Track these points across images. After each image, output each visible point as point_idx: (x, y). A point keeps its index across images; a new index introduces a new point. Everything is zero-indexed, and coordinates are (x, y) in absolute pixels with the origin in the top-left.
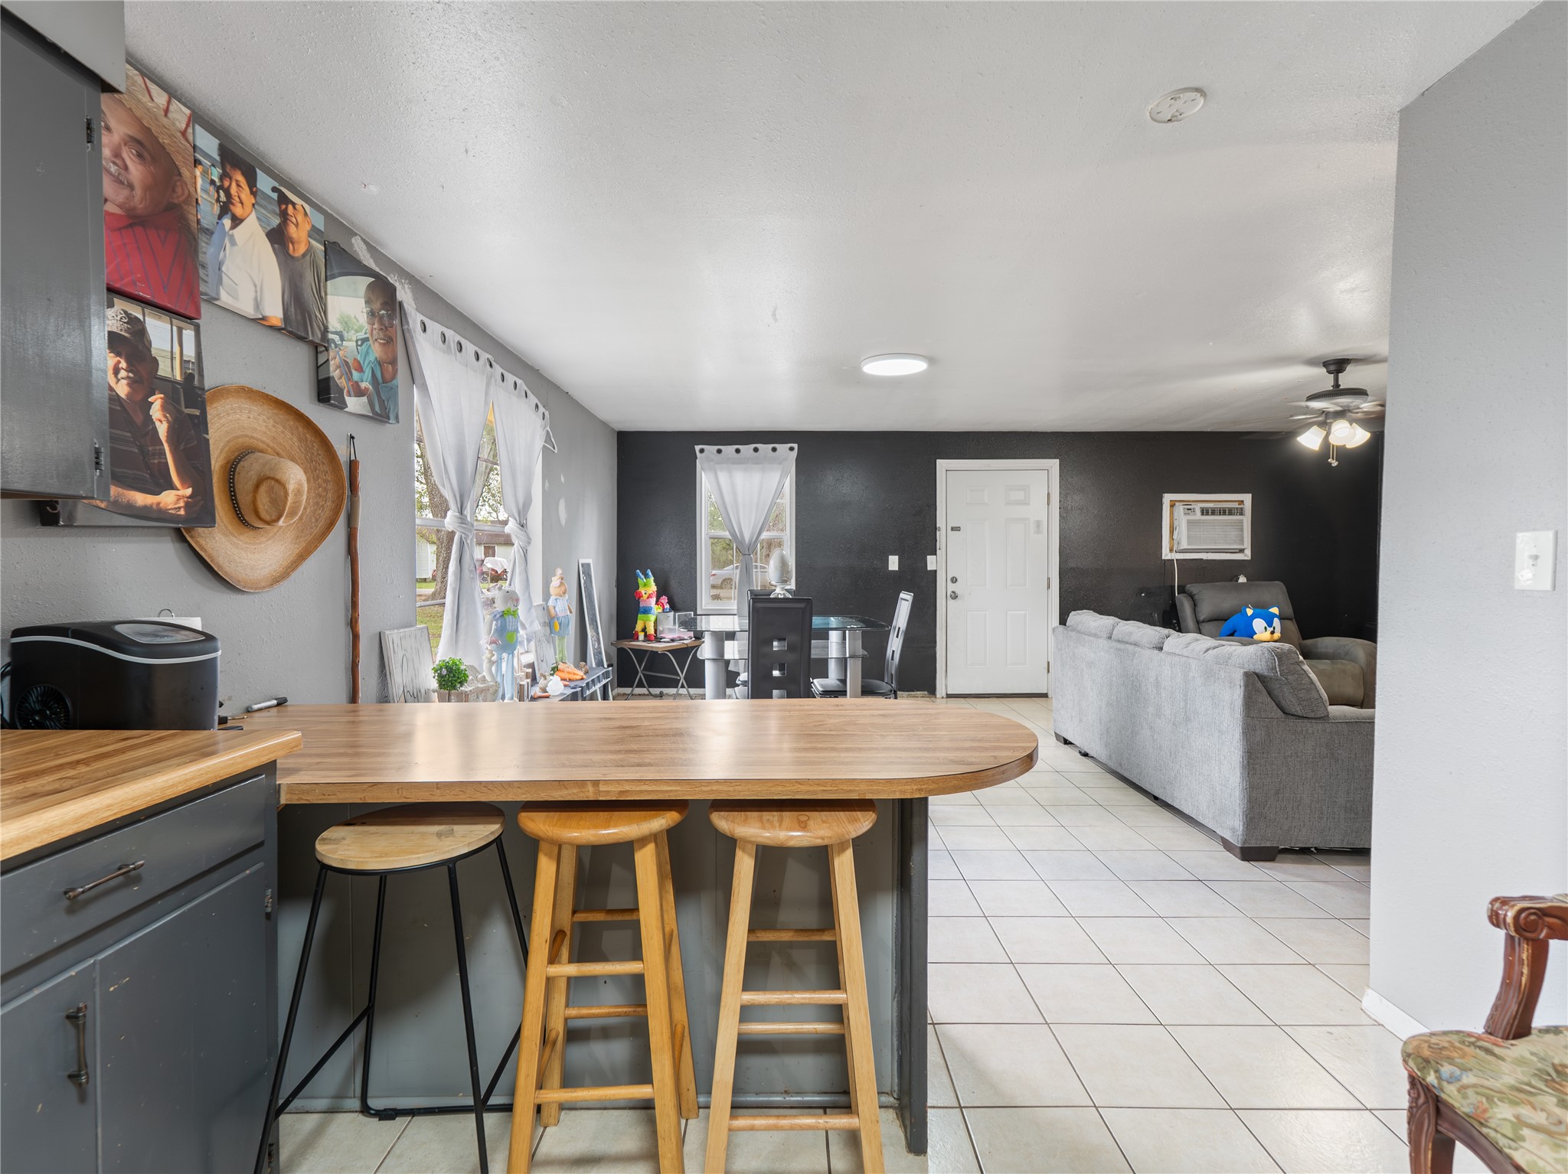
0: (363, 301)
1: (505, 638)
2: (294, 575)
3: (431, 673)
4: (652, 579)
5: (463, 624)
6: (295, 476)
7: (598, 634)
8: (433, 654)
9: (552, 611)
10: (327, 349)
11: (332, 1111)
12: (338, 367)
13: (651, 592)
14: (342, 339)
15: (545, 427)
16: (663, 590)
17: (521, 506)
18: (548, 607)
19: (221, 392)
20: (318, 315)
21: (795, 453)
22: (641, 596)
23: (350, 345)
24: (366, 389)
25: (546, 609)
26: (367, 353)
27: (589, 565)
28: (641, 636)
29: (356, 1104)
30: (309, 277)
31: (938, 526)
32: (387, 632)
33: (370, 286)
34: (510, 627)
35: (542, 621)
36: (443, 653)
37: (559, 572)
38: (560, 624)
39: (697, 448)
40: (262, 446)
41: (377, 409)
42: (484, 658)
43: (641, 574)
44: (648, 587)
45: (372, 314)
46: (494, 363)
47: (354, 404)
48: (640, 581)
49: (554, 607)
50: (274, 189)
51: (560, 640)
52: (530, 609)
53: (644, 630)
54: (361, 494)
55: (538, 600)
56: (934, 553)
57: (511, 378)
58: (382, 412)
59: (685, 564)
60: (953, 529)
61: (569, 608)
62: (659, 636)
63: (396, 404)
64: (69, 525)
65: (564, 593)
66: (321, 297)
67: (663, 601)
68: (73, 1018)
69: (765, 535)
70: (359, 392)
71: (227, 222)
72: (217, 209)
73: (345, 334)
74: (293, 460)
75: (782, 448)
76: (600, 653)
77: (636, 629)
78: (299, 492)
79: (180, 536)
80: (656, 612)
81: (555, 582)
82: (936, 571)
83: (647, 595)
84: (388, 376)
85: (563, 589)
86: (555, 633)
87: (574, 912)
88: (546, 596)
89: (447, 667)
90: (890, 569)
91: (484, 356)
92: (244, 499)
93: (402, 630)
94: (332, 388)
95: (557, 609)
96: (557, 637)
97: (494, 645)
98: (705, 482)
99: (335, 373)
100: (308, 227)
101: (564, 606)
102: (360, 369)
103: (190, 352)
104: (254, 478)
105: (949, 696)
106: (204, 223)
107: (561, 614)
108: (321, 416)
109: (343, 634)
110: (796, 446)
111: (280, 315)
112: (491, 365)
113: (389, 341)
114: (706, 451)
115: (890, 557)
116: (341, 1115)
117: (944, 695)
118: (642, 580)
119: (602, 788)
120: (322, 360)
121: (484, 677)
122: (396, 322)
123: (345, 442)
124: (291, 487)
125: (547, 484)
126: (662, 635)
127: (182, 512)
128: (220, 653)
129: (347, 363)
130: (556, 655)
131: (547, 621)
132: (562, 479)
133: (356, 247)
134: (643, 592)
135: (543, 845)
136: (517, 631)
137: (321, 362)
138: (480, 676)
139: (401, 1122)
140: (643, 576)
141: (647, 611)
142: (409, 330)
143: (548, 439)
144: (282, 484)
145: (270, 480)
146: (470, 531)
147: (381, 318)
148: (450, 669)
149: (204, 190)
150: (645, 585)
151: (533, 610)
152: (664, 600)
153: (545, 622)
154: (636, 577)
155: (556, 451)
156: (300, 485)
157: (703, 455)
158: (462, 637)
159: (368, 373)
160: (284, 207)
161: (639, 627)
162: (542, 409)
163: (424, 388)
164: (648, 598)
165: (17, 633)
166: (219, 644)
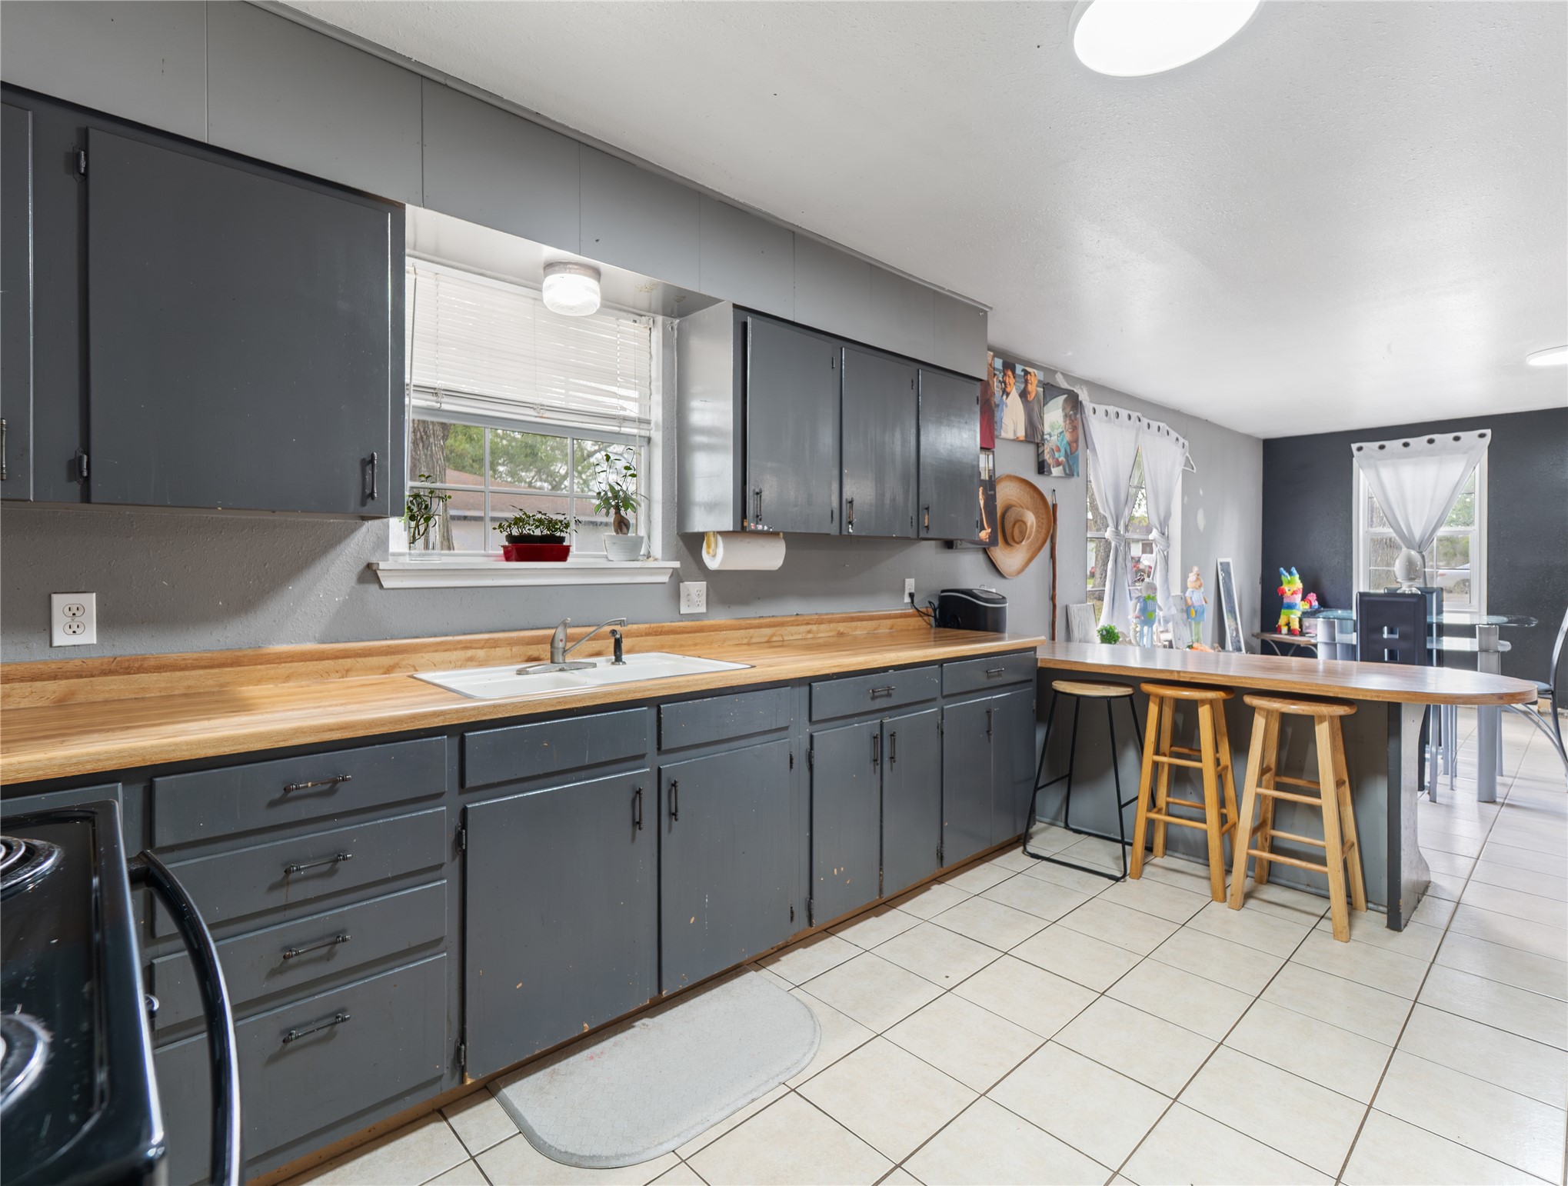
0: (1061, 410)
1: (1147, 615)
2: (1027, 570)
3: (1096, 633)
4: (1297, 576)
5: (1116, 604)
6: (1030, 518)
7: (1237, 624)
8: (1097, 620)
9: (1189, 601)
10: (1043, 445)
11: (1052, 824)
12: (1048, 453)
13: (1295, 589)
14: (1051, 436)
15: (1185, 453)
16: (1311, 586)
17: (1162, 519)
18: (1185, 597)
19: (1001, 479)
20: (1040, 427)
21: (1488, 439)
22: (1284, 593)
23: (1054, 438)
24: (1062, 461)
25: (1184, 599)
26: (1063, 440)
27: (1228, 564)
28: (1285, 630)
29: (1063, 824)
30: (1036, 409)
32: (1071, 605)
33: (1066, 400)
34: (1150, 608)
35: (1179, 608)
36: (1104, 621)
37: (1196, 569)
38: (1196, 612)
39: (1354, 446)
40: (1014, 503)
41: (1068, 472)
42: (1131, 628)
43: (1284, 572)
44: (1292, 584)
45: (1066, 416)
46: (1142, 418)
47: (1056, 471)
48: (1283, 578)
49: (1191, 598)
50: (1023, 370)
51: (1196, 624)
52: (1168, 597)
53: (1288, 624)
54: (1058, 523)
55: (1176, 591)
57: (1155, 424)
58: (1070, 473)
59: (1338, 562)
61: (1205, 599)
62: (1304, 631)
63: (1078, 466)
64: (956, 548)
65: (1200, 587)
66: (1041, 417)
67: (1310, 598)
68: (988, 712)
69: (1443, 531)
70: (1058, 464)
71: (1005, 397)
72: (1001, 393)
73: (1052, 433)
74: (1028, 509)
75: (1469, 437)
76: (1239, 641)
77: (1279, 623)
78: (1032, 527)
79: (985, 551)
80: (1301, 608)
81: (1192, 577)
83: (1291, 592)
84: (1073, 450)
85: (1199, 583)
86: (1192, 619)
87: (1171, 746)
88: (1184, 588)
89: (1106, 630)
91: (1134, 415)
92: (1008, 532)
93: (1079, 605)
94: (1046, 464)
95: (1193, 599)
96: (1193, 622)
97: (1137, 619)
98: (1364, 481)
99: (1047, 457)
100: (1036, 382)
101: (1201, 597)
102: (1059, 450)
103: (991, 465)
104: (1013, 521)
106: (997, 403)
107: (1196, 604)
108: (1040, 482)
109: (1048, 604)
110: (1488, 432)
111: (1024, 434)
112: (1140, 420)
113: (1074, 429)
114: (1364, 449)
116: (1055, 827)
118: (1285, 577)
119: (1182, 674)
120: (1040, 451)
121: (1130, 640)
122: (1079, 416)
123: (1050, 493)
124: (1029, 524)
125: (1186, 499)
126: (1308, 631)
127: (988, 540)
128: (1007, 604)
129: (1053, 449)
130: (1192, 636)
131: (1185, 608)
132: (1201, 492)
133: (1058, 380)
134: (1286, 589)
135: (1151, 697)
136: (1155, 611)
137: (1040, 452)
138: (1127, 639)
139: (1083, 836)
140: (1287, 574)
141: (1291, 607)
142: (1086, 418)
143: (1187, 462)
144: (1025, 523)
145: (1020, 522)
146: (1122, 540)
147: (1070, 416)
148: (1108, 631)
149: (997, 387)
150: (1289, 582)
151: (1170, 598)
152: (1312, 597)
153: (1183, 609)
154: (1280, 575)
155: (1195, 471)
156: (1033, 523)
157: (1361, 452)
158: (1116, 613)
159: (1063, 451)
160: (1026, 377)
161: (1282, 621)
162: (1182, 440)
163: (1094, 450)
164: (1292, 594)
165: (943, 591)
166: (1008, 600)
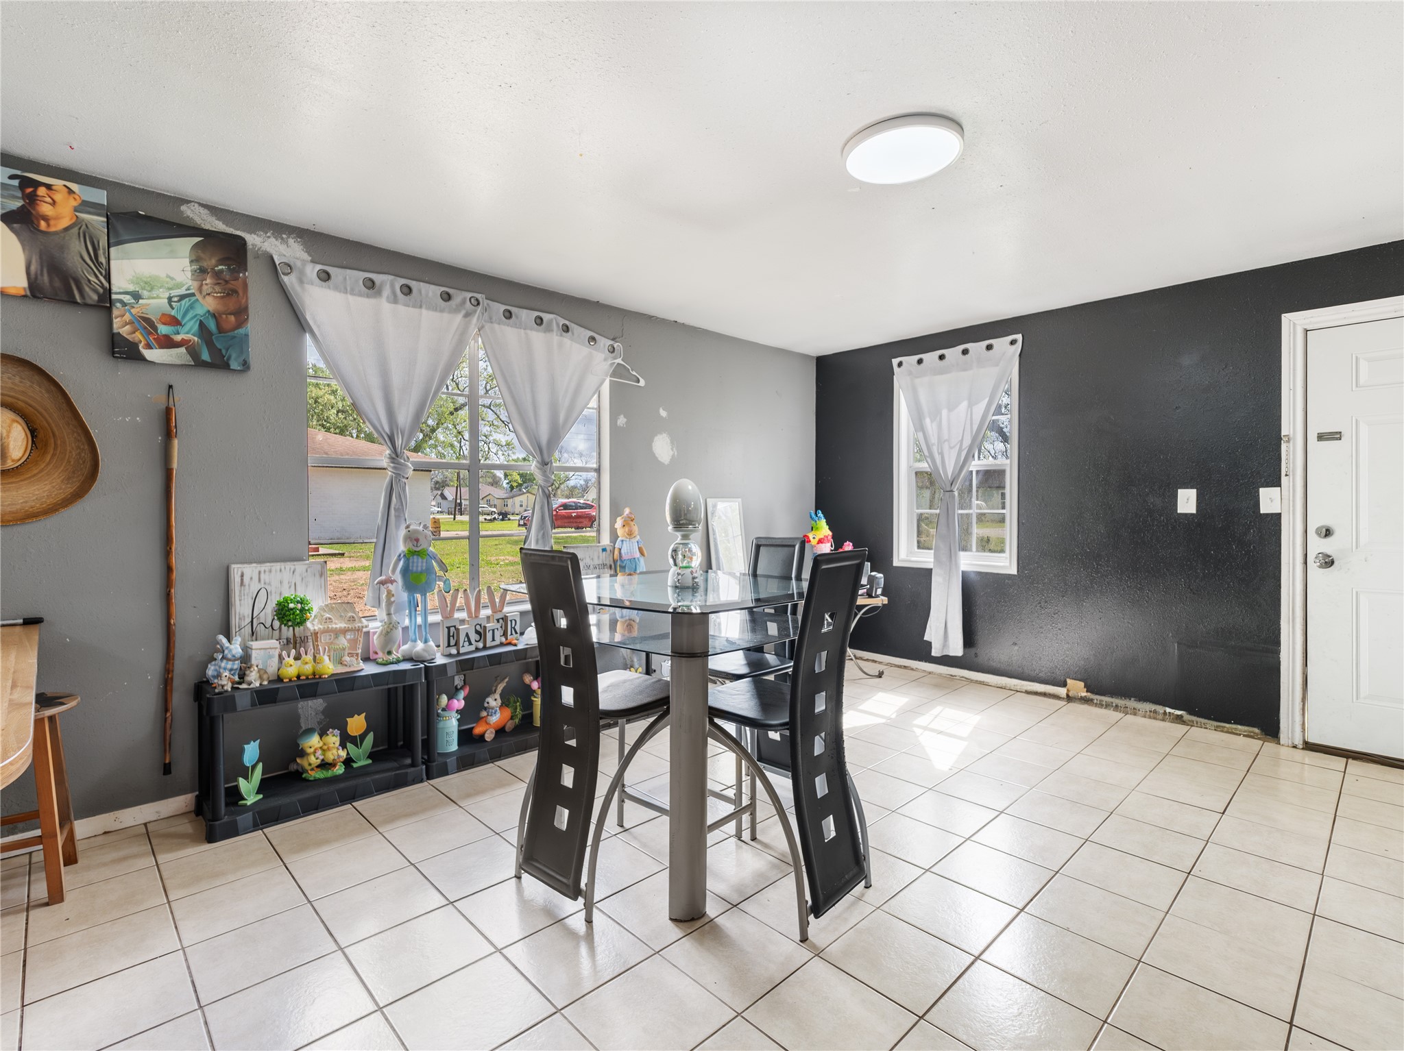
0: (186, 260)
1: (408, 578)
4: (824, 521)
9: (616, 553)
10: (112, 309)
12: (130, 324)
13: (821, 537)
14: (139, 298)
20: (93, 279)
21: (1018, 347)
23: (155, 302)
24: (187, 341)
26: (191, 308)
31: (1283, 433)
32: (235, 566)
33: (200, 245)
34: (415, 568)
37: (626, 511)
38: (623, 567)
39: (895, 361)
41: (206, 358)
43: (814, 515)
44: (818, 529)
45: (202, 271)
46: (485, 301)
47: (159, 356)
49: (620, 549)
50: (12, 177)
56: (1276, 482)
57: (525, 314)
58: (217, 361)
60: (1321, 437)
63: (242, 352)
66: (98, 262)
70: (171, 345)
73: (146, 293)
75: (1001, 344)
82: (1281, 514)
83: (818, 539)
84: (230, 326)
90: (1180, 511)
91: (463, 295)
93: (267, 565)
94: (125, 344)
95: (623, 551)
97: (391, 585)
98: (904, 403)
99: (122, 329)
100: (77, 204)
101: (631, 548)
102: (174, 323)
105: (1309, 747)
107: (626, 557)
110: (1019, 338)
111: (22, 284)
112: (477, 303)
113: (230, 293)
114: (909, 366)
115: (1180, 491)
117: (1298, 741)
118: (814, 522)
122: (245, 275)
125: (621, 420)
129: (147, 320)
132: (664, 414)
134: (811, 537)
140: (815, 518)
143: (620, 373)
147: (218, 273)
155: (641, 385)
157: (904, 370)
159: (191, 325)
160: (29, 190)
162: (604, 342)
164: (818, 543)
